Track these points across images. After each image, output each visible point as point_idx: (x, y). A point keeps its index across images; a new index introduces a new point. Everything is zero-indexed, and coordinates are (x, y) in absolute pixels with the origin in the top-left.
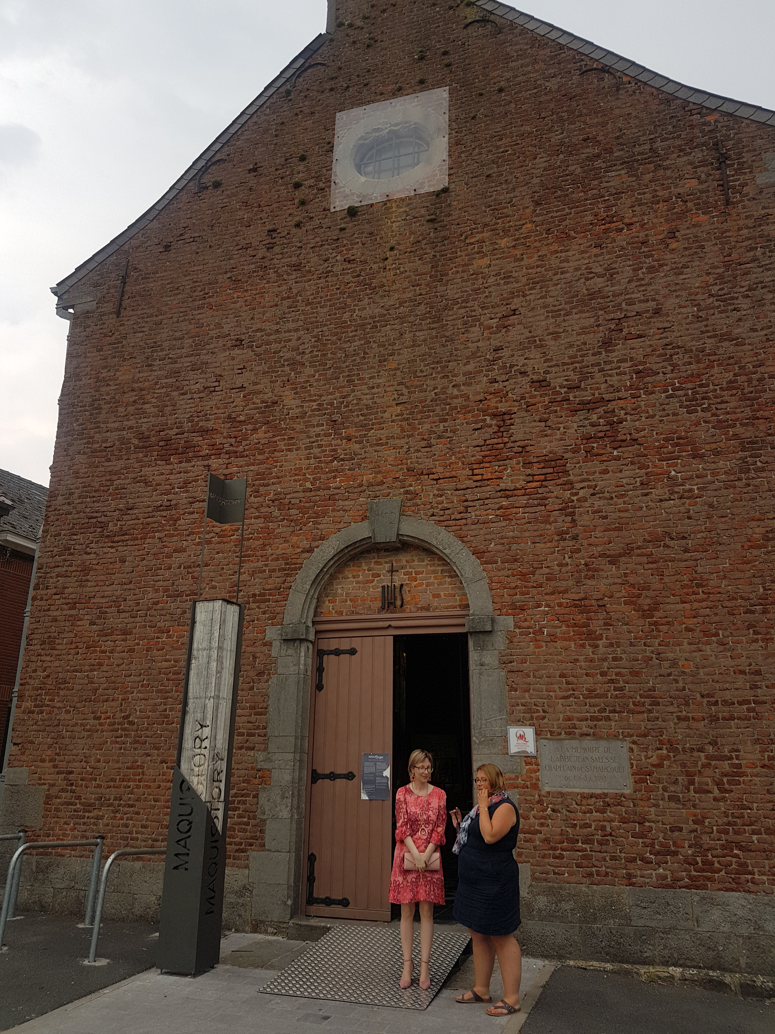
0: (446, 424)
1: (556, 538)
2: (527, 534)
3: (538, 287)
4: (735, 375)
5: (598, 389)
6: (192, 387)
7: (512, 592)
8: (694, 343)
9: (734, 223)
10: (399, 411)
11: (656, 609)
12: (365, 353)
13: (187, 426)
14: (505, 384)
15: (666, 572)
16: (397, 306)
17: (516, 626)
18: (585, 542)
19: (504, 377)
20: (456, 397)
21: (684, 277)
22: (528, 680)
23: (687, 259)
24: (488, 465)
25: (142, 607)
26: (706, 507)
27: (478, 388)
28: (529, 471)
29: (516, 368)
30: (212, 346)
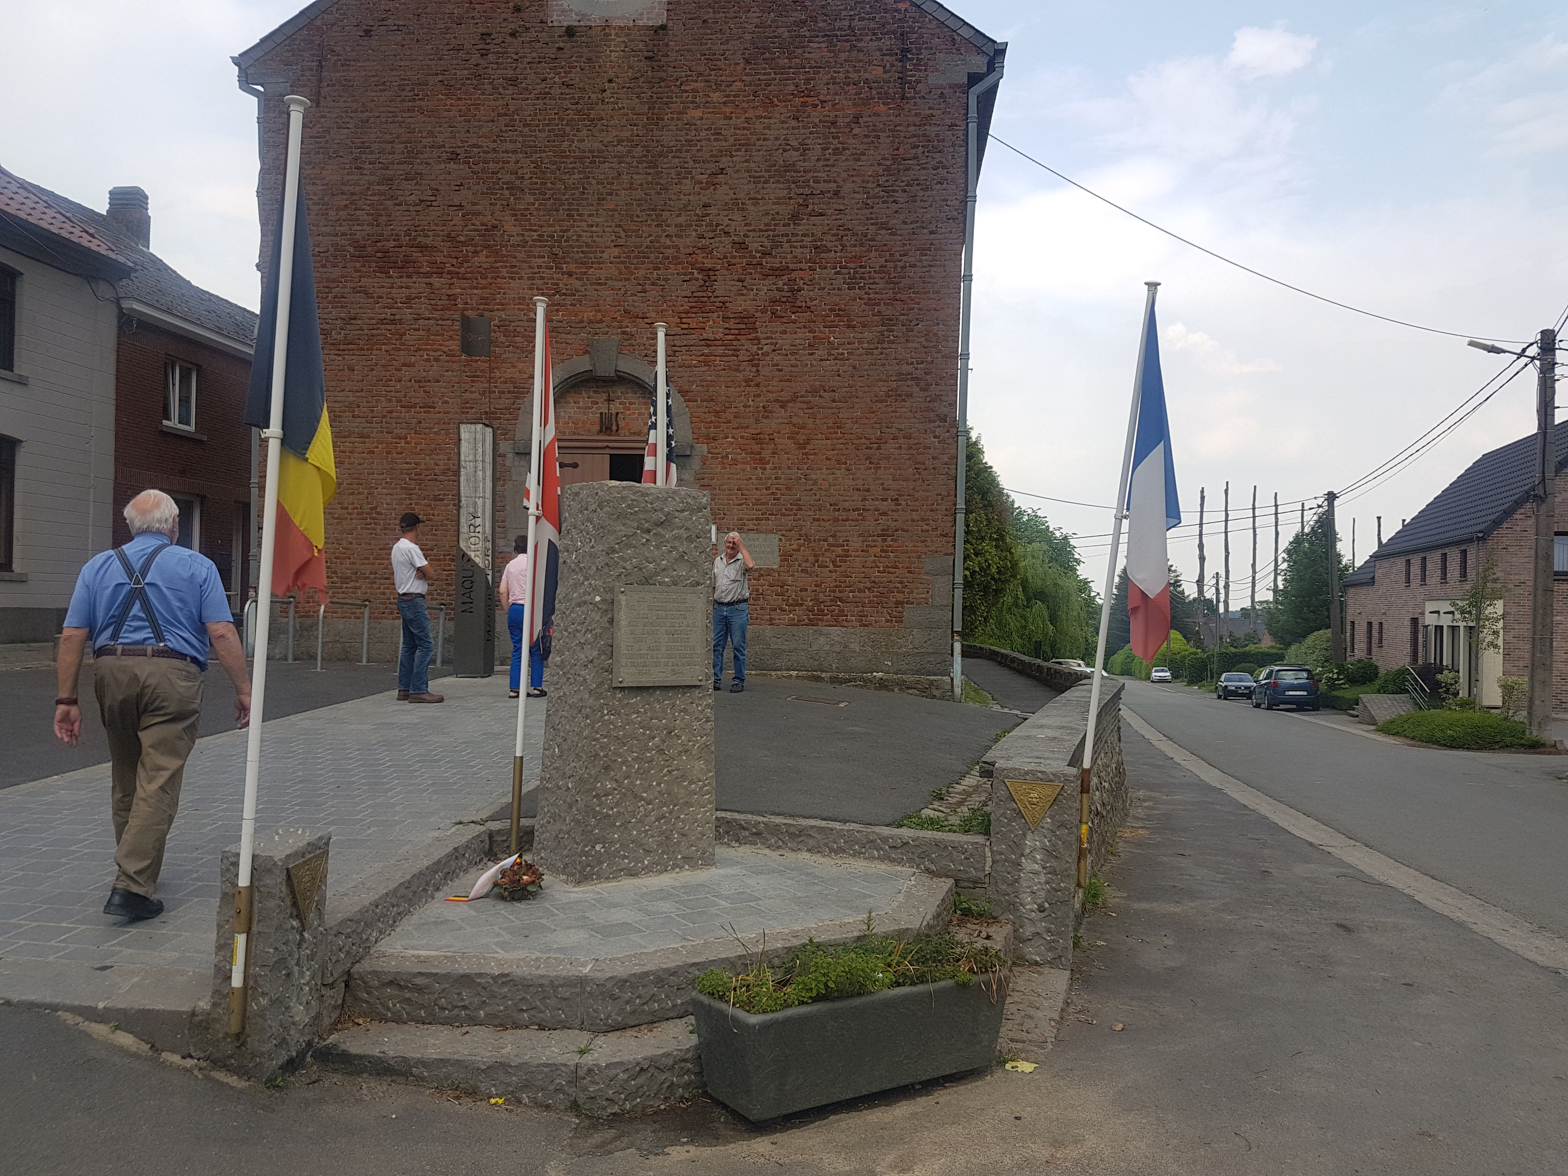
0: (659, 272)
1: (744, 384)
2: (722, 379)
3: (743, 150)
4: (886, 261)
5: (785, 258)
6: (407, 198)
7: (708, 425)
8: (860, 228)
9: (906, 118)
10: (616, 254)
11: (808, 444)
12: (584, 188)
13: (405, 240)
14: (712, 241)
15: (818, 417)
16: (615, 143)
17: (709, 452)
18: (765, 389)
19: (711, 235)
20: (668, 247)
21: (861, 163)
22: (715, 492)
23: (866, 147)
24: (693, 315)
25: (377, 415)
26: (851, 368)
27: (688, 241)
28: (727, 325)
29: (721, 227)
30: (426, 155)
